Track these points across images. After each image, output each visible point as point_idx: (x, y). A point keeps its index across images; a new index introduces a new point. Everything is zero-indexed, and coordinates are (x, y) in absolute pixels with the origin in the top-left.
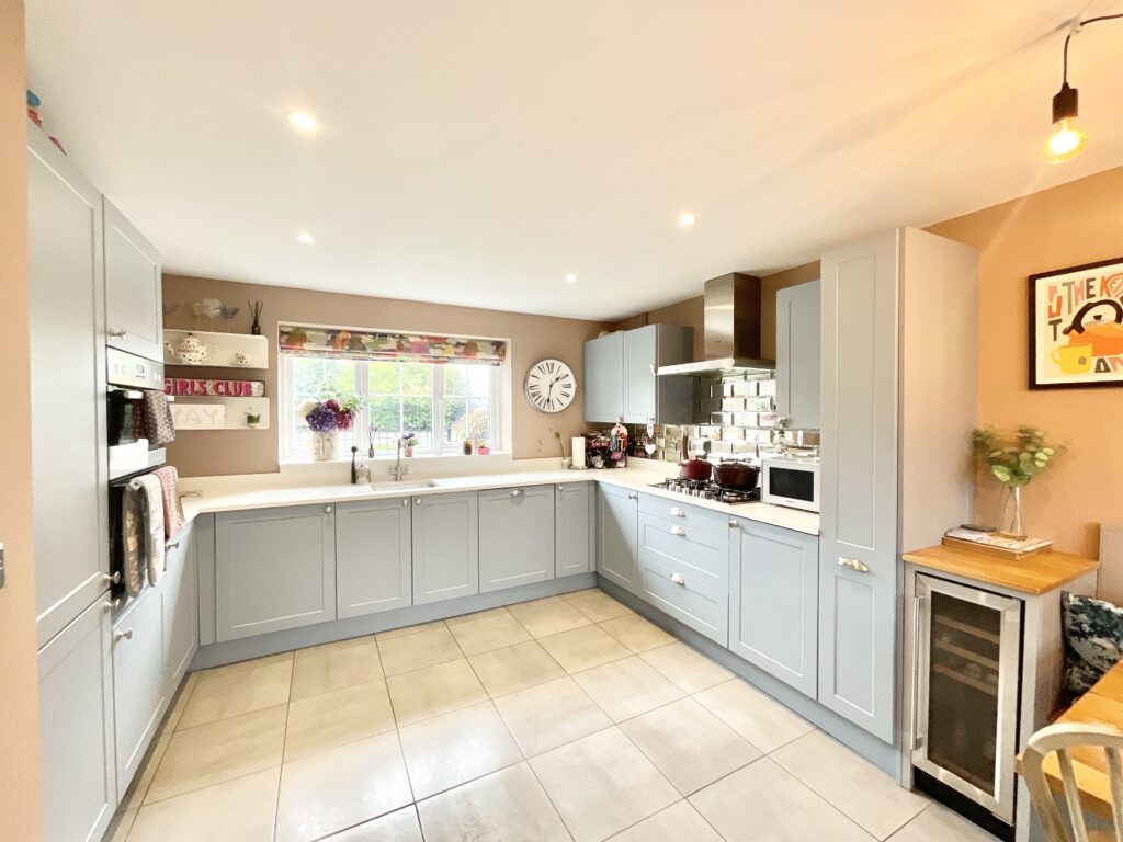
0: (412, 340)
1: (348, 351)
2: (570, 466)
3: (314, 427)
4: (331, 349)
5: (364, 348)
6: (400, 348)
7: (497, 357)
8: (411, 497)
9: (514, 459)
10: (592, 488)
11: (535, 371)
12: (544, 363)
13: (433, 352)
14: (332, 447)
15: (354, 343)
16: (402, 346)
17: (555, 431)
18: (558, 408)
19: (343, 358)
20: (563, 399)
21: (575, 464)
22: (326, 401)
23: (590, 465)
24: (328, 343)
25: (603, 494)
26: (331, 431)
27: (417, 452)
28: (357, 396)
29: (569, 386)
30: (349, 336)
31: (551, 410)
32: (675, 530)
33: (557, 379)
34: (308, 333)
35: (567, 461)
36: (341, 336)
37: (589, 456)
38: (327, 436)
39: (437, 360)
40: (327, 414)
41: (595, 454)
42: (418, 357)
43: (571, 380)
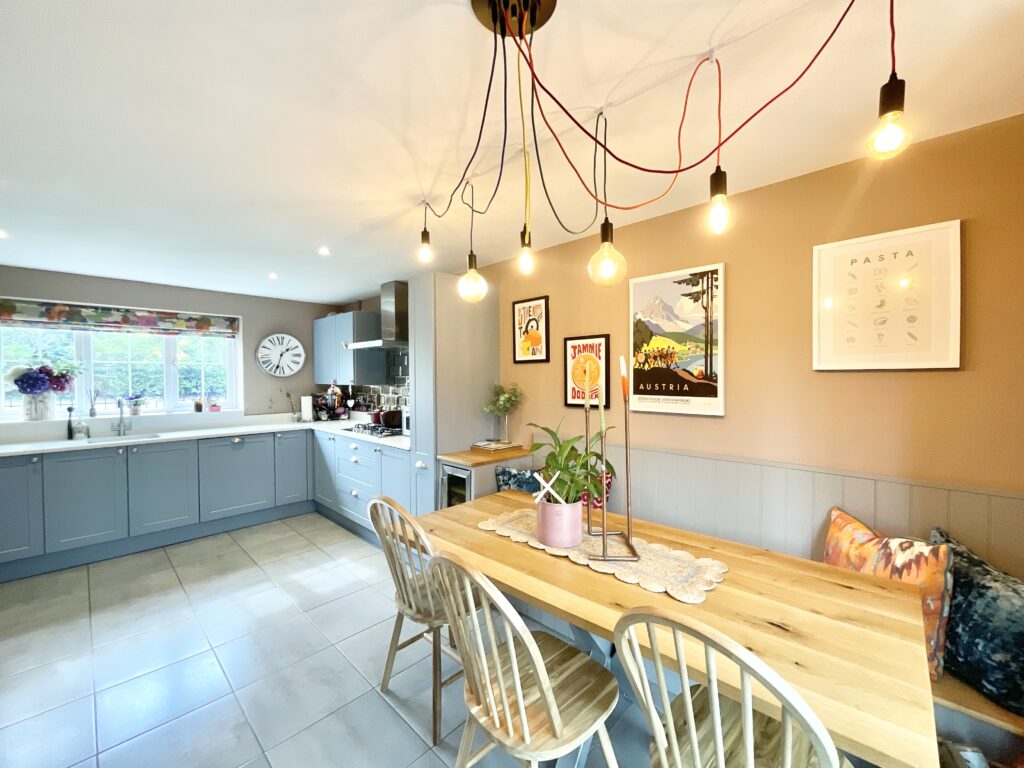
0: (139, 314)
1: (65, 322)
2: (299, 420)
3: (23, 390)
4: (45, 320)
5: (84, 320)
6: (126, 321)
7: (230, 331)
8: (127, 447)
9: (246, 415)
10: (310, 435)
11: (266, 342)
12: (275, 336)
13: (162, 325)
14: (47, 408)
15: (73, 315)
16: (127, 319)
17: (285, 391)
18: (288, 373)
19: (60, 328)
20: (293, 366)
21: (304, 417)
22: (39, 366)
23: (317, 419)
24: (42, 315)
25: (316, 439)
26: (45, 394)
27: (143, 410)
28: (76, 363)
29: (299, 355)
30: (67, 308)
31: (282, 375)
32: (353, 459)
33: (287, 350)
34: (17, 305)
35: (296, 415)
36: (57, 309)
37: (317, 412)
38: (40, 398)
39: (166, 331)
40: (37, 379)
41: (321, 409)
42: (147, 329)
43: (301, 350)
